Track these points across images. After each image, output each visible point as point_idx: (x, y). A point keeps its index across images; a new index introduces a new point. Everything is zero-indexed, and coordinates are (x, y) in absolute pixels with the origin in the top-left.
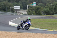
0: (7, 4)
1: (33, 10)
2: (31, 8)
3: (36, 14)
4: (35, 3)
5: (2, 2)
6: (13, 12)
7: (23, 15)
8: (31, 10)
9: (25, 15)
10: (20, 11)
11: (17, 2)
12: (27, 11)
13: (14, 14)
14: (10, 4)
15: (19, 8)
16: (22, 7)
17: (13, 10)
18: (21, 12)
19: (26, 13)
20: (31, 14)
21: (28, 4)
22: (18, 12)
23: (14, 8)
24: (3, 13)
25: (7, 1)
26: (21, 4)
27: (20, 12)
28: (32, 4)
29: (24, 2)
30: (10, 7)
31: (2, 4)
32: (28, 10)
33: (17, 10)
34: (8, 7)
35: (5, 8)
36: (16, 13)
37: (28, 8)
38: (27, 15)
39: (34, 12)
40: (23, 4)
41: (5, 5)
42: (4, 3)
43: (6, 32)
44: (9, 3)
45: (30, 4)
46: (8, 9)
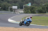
0: (6, 5)
1: (29, 9)
2: (27, 8)
3: (31, 13)
4: (30, 4)
5: (2, 3)
6: (12, 11)
7: (20, 13)
8: (27, 9)
9: (22, 13)
10: (17, 10)
11: (15, 3)
12: (23, 11)
13: (13, 12)
14: (9, 4)
15: (17, 8)
16: (19, 7)
17: (11, 10)
18: (19, 11)
19: (23, 12)
20: (27, 13)
21: (24, 4)
22: (16, 11)
23: (13, 8)
24: (3, 12)
25: (6, 2)
26: (18, 4)
28: (27, 4)
29: (21, 3)
30: (9, 7)
31: (3, 5)
32: (24, 9)
33: (15, 9)
35: (5, 8)
36: (14, 12)
37: (25, 7)
38: (23, 13)
39: (29, 11)
40: (20, 4)
41: (5, 6)
42: (4, 4)
43: (6, 27)
45: (26, 4)
46: (8, 8)
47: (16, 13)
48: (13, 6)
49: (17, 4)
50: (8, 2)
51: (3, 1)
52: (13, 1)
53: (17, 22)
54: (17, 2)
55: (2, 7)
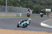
5: (35, 5)
6: (45, 14)
11: (48, 5)
13: (46, 16)
22: (49, 14)
23: (46, 11)
24: (36, 15)
25: (39, 4)
27: (51, 14)
31: (35, 7)
33: (48, 12)
34: (41, 9)
35: (37, 11)
36: (48, 15)
41: (37, 8)
43: (38, 32)
44: (41, 6)
47: (50, 16)
48: (46, 8)
49: (51, 7)
50: (40, 5)
51: (36, 3)
52: (47, 3)
53: (50, 26)
54: (50, 4)
55: (35, 10)
